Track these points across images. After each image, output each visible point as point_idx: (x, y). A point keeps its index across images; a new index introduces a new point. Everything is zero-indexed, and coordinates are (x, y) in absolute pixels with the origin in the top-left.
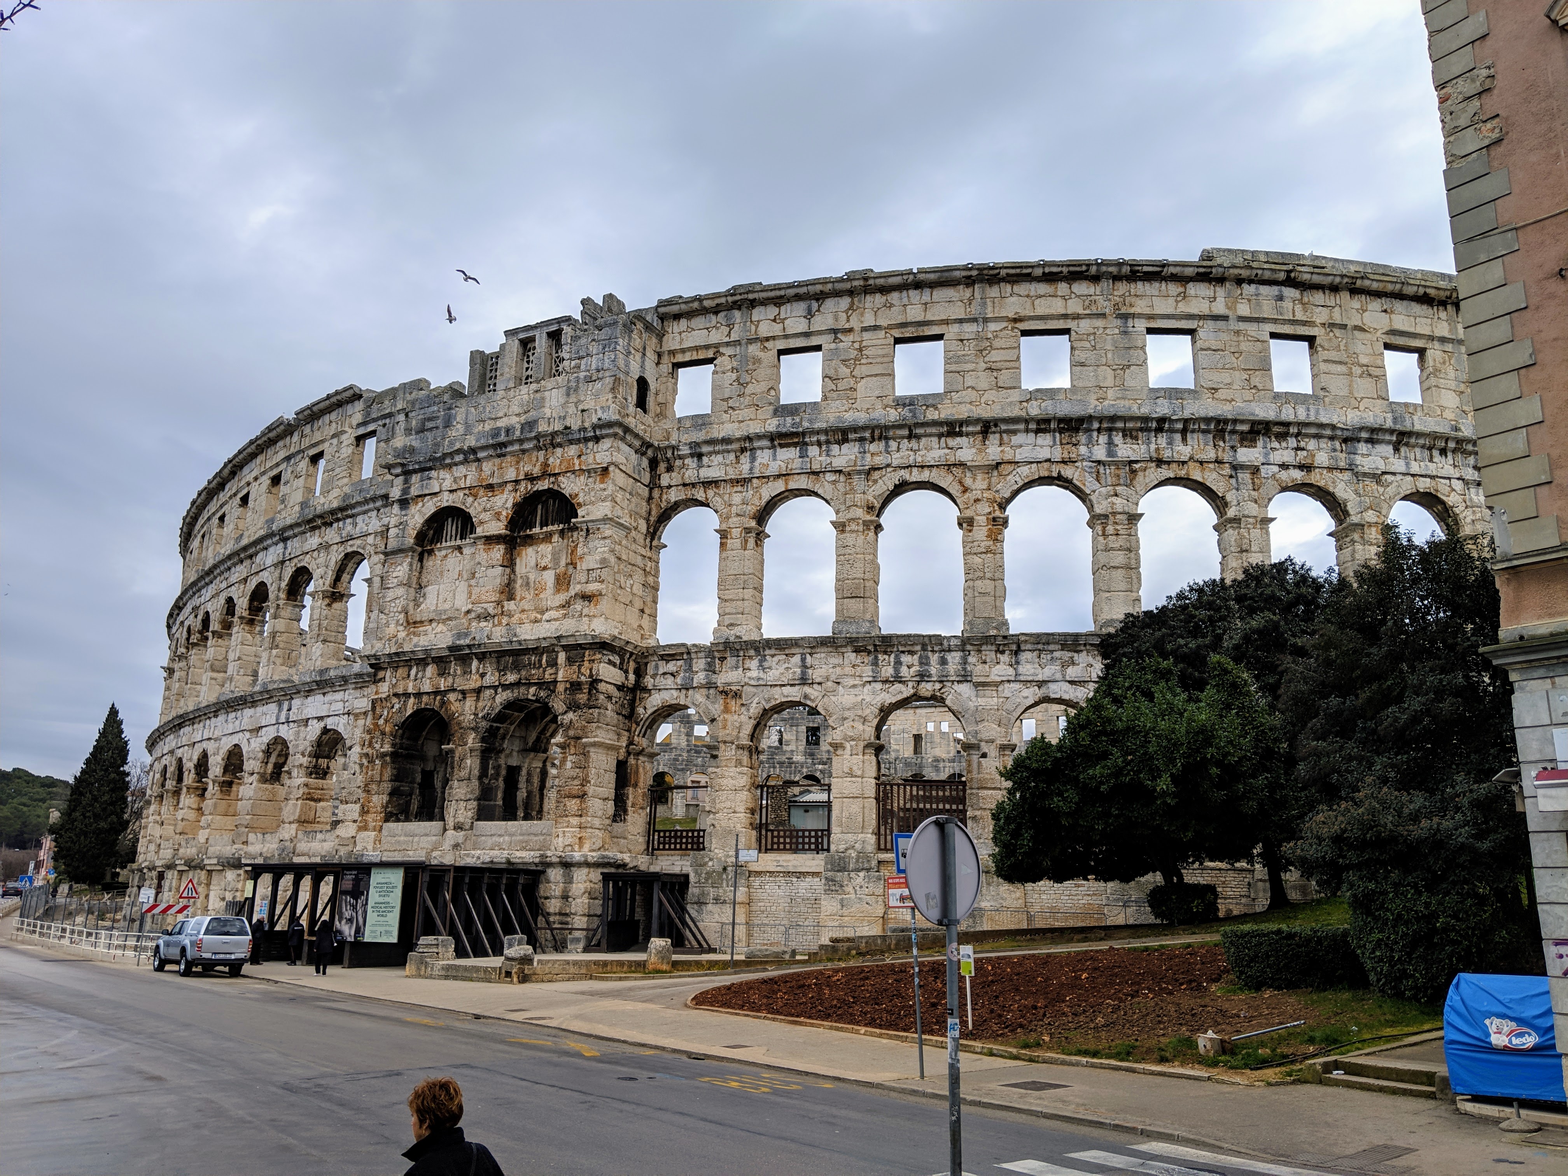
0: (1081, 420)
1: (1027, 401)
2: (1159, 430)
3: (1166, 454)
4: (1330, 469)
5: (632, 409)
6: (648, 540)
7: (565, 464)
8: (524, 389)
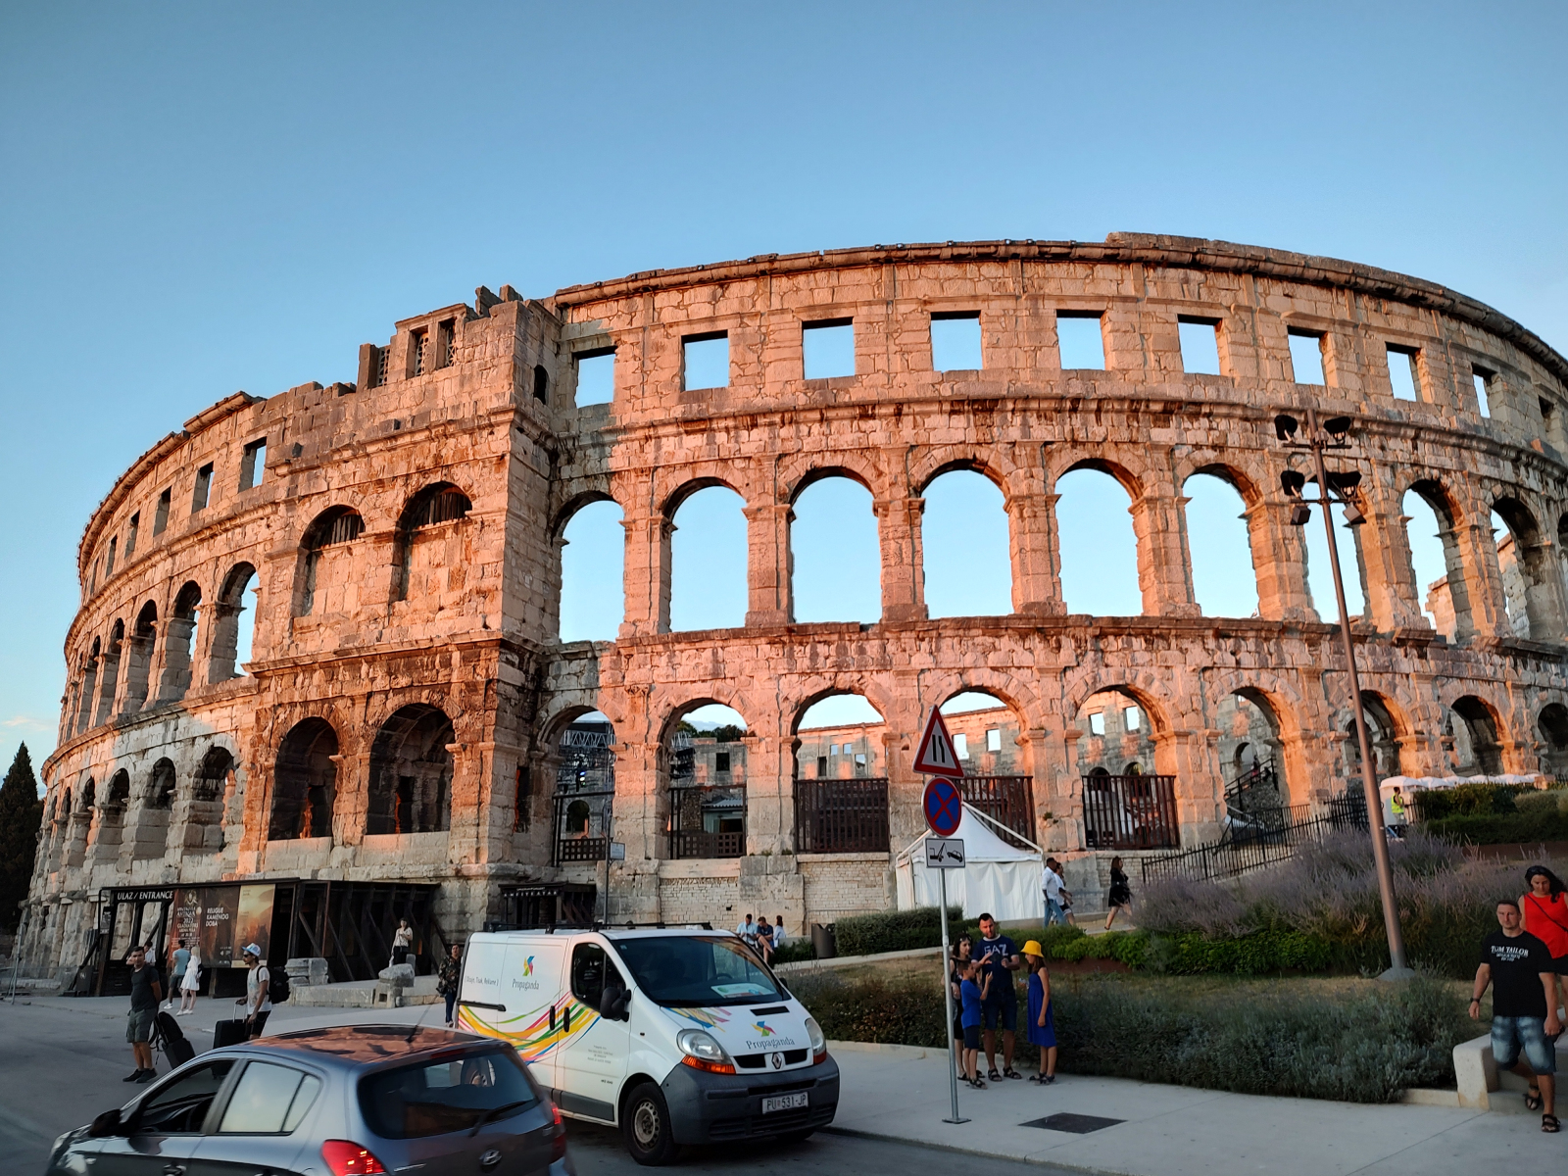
0: (995, 401)
1: (940, 383)
2: (1074, 410)
3: (1081, 436)
4: (1242, 449)
5: (529, 397)
6: (549, 535)
7: (459, 454)
8: (416, 381)
